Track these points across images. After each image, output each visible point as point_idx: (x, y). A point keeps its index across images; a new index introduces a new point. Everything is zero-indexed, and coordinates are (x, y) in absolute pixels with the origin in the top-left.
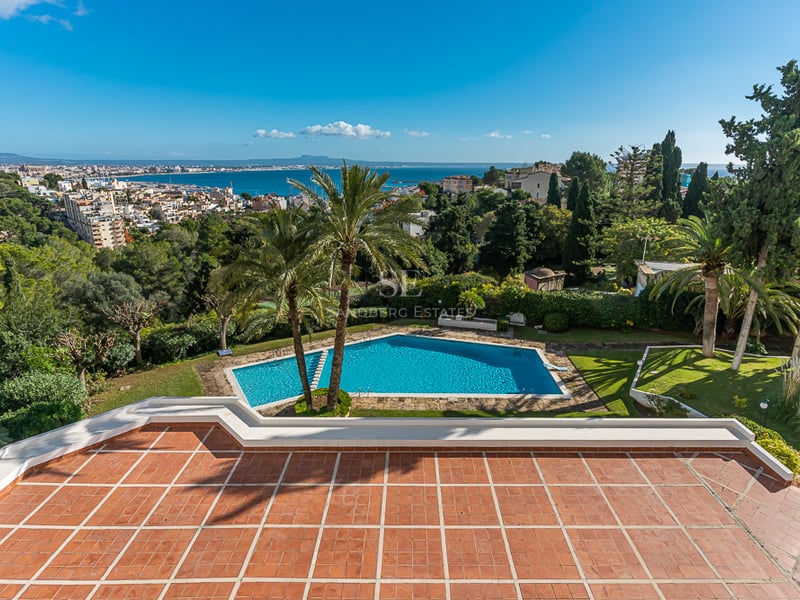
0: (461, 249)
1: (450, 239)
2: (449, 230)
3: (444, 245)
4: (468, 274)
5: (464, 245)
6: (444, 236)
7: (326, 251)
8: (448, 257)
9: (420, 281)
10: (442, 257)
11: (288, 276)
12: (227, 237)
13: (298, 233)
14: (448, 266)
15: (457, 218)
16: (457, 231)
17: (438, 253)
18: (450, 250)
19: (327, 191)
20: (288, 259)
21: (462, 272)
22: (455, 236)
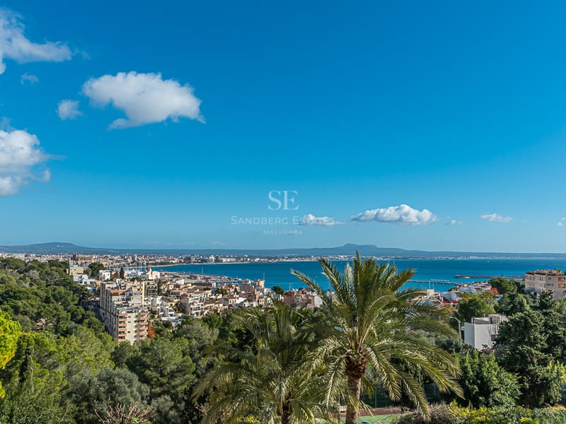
0: (541, 372)
1: (522, 354)
2: (521, 342)
3: (515, 363)
4: (552, 410)
5: (545, 365)
6: (513, 350)
7: (327, 360)
8: (521, 381)
9: (474, 412)
10: (511, 380)
11: (283, 388)
12: (237, 337)
13: (296, 334)
14: (520, 393)
15: (532, 327)
16: (532, 345)
17: (504, 374)
18: (523, 372)
19: (335, 287)
20: (285, 366)
21: (543, 406)
22: (529, 352)
